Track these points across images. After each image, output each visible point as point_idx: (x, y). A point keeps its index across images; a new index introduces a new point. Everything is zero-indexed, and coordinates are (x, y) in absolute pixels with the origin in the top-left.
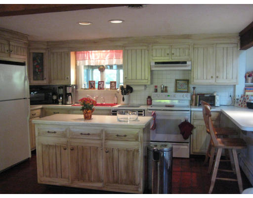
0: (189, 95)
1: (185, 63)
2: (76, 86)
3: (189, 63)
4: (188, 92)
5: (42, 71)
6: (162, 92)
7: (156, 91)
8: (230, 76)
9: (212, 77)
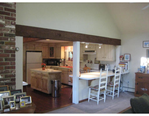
0: (99, 64)
1: (94, 51)
2: (65, 59)
3: (95, 51)
4: (98, 64)
5: (53, 54)
6: (90, 63)
7: (88, 62)
8: (109, 57)
9: (103, 58)
